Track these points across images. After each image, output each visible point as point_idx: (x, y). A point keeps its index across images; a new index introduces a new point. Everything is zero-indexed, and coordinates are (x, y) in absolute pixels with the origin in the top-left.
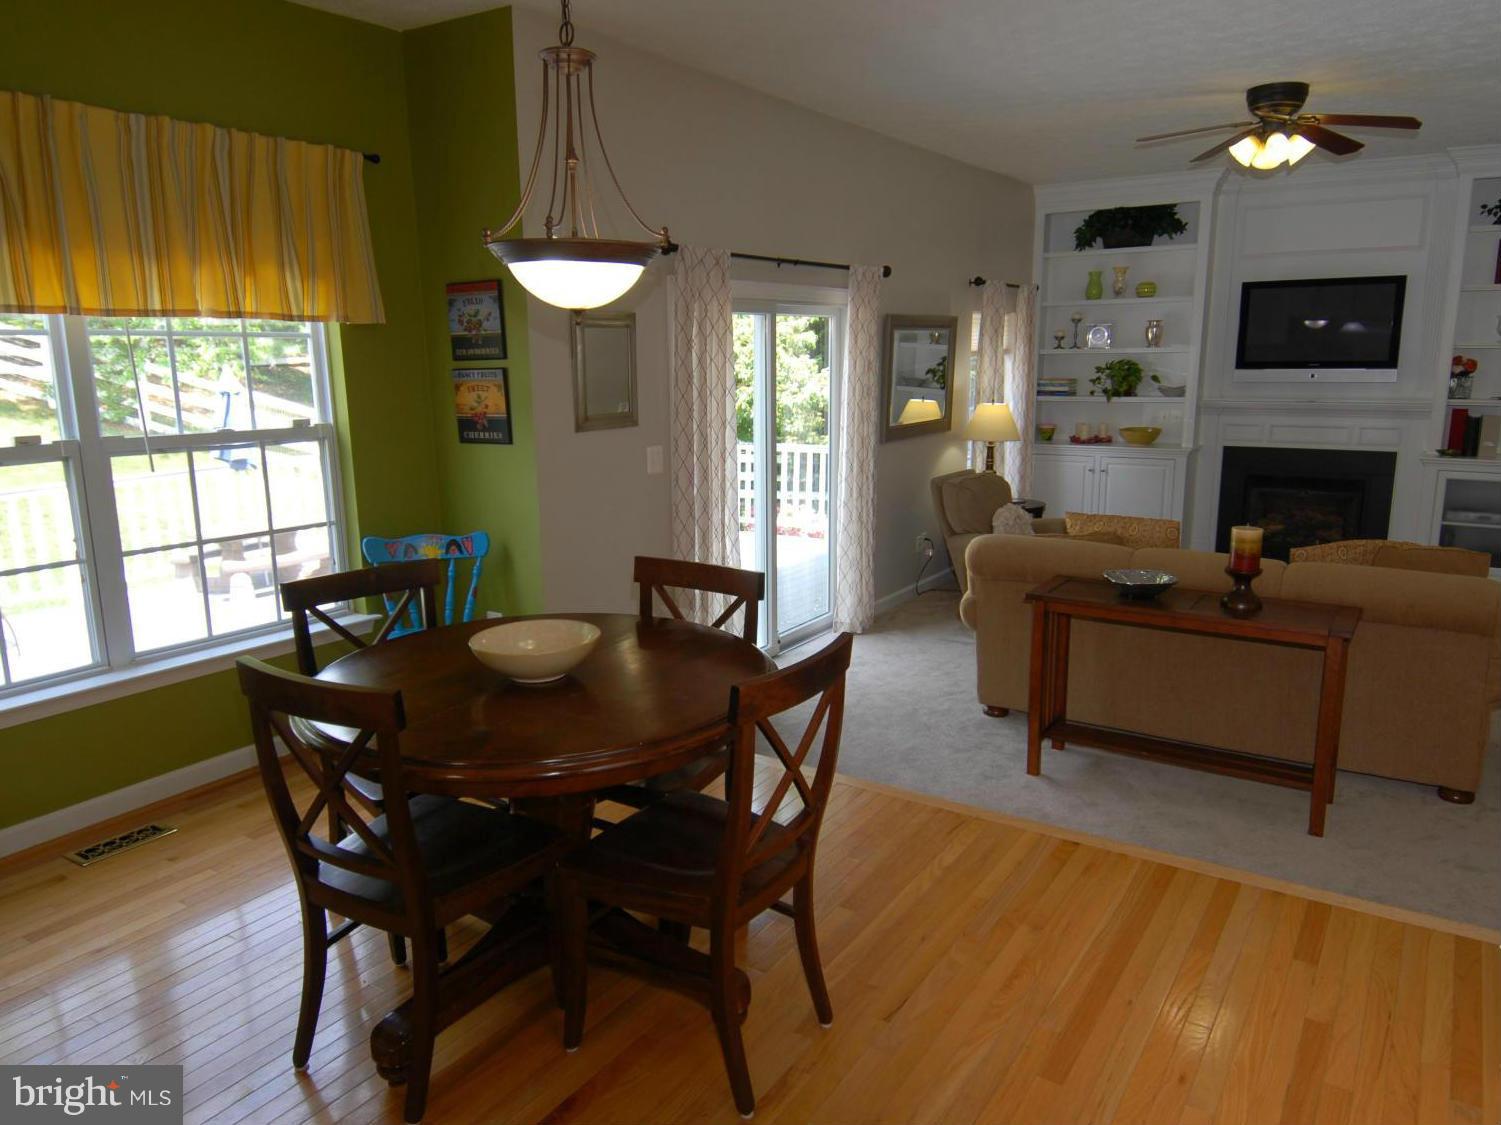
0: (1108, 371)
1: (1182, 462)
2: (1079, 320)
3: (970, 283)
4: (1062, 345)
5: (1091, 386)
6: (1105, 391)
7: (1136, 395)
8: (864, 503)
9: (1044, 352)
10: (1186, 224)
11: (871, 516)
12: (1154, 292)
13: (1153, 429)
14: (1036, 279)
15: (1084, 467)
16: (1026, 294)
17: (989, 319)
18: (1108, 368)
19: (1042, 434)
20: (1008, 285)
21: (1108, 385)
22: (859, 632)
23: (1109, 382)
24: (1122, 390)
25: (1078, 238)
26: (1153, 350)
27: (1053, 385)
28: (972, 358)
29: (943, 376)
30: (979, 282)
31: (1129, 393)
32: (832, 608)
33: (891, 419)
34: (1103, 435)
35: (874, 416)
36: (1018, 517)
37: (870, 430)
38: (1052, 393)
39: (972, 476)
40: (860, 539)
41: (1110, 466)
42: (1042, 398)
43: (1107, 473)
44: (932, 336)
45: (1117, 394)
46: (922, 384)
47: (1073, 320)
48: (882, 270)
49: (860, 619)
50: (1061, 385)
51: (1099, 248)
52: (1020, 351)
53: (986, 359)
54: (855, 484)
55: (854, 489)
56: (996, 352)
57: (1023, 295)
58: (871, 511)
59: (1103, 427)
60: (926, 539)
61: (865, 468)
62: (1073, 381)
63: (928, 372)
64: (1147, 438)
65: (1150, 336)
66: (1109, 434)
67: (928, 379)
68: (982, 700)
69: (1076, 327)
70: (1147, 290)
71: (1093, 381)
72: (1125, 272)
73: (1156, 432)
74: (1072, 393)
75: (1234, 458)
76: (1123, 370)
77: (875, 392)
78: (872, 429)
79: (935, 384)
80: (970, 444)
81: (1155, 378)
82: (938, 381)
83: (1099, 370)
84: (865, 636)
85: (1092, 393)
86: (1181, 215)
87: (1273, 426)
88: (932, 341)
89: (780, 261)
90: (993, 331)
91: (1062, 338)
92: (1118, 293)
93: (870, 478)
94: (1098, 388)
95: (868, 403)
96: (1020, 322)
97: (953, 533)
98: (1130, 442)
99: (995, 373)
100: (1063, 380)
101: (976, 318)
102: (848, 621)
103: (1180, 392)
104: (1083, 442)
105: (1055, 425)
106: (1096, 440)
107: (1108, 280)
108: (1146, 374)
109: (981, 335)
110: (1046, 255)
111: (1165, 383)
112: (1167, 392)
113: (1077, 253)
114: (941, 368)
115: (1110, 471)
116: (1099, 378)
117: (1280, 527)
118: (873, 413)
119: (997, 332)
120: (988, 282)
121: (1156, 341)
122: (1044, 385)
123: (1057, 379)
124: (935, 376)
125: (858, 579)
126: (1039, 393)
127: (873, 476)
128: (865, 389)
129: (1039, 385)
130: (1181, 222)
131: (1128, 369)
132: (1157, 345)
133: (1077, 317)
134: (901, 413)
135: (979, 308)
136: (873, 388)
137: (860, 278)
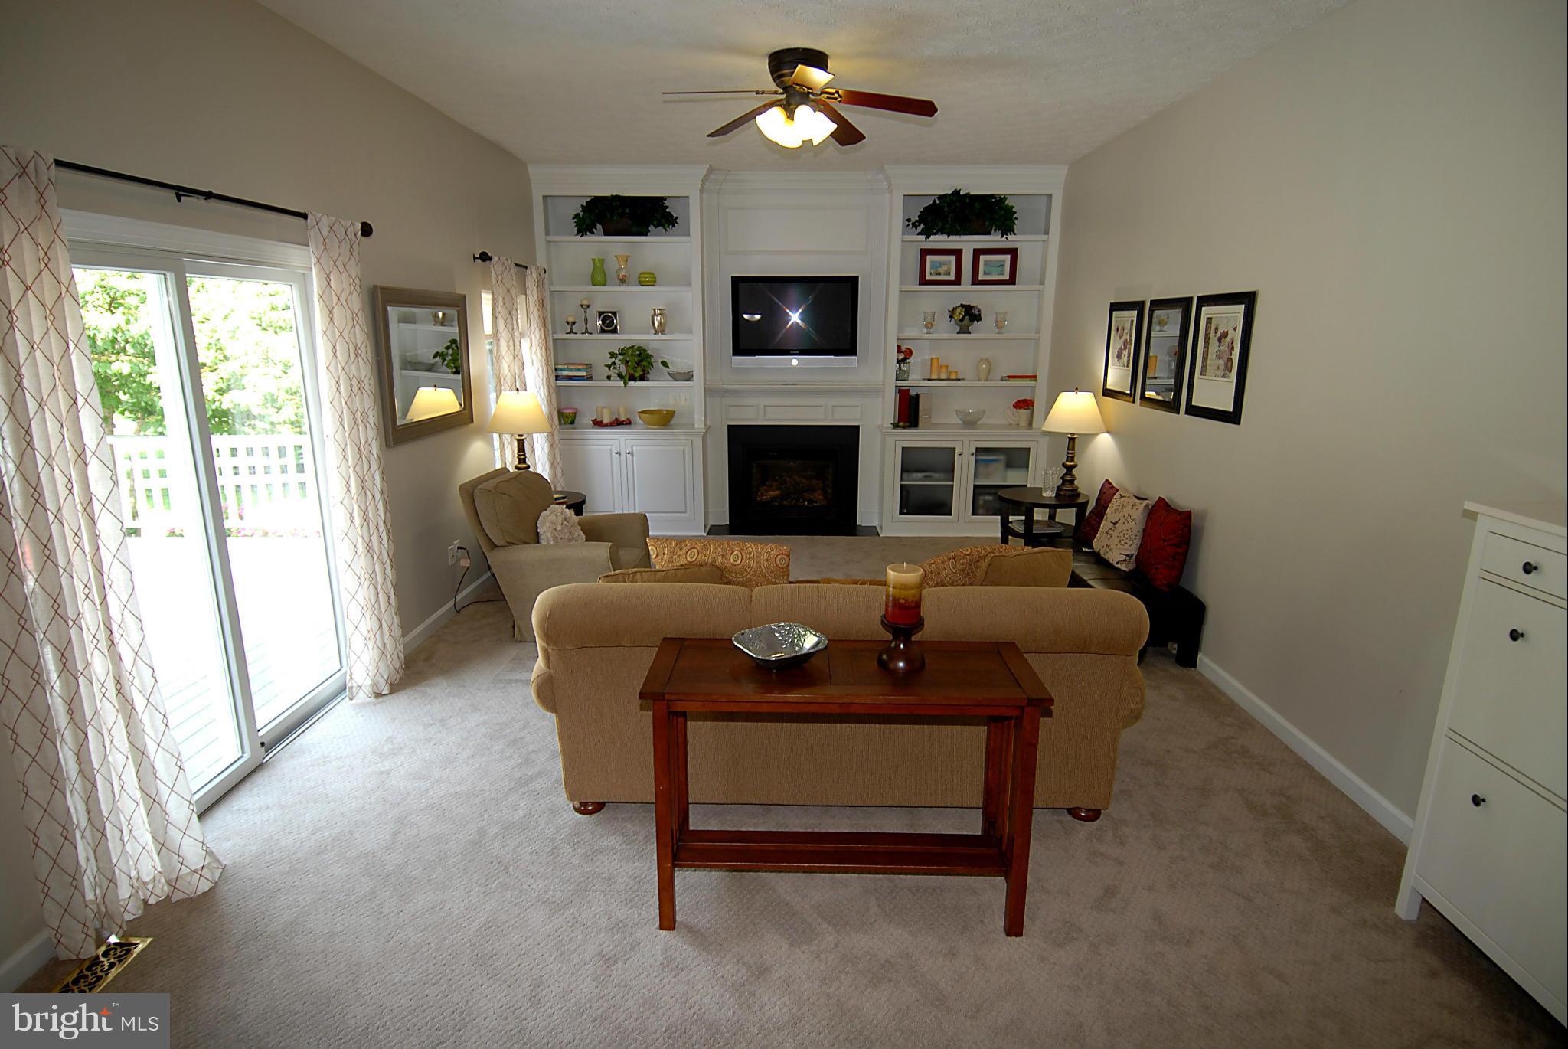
0: (621, 357)
1: (699, 442)
2: (588, 306)
3: (475, 258)
4: (574, 331)
5: (607, 372)
6: (620, 376)
7: (648, 380)
8: (372, 527)
9: (556, 337)
10: (677, 218)
11: (385, 542)
12: (655, 282)
13: (667, 411)
14: (541, 261)
15: (611, 450)
16: (534, 275)
17: (501, 299)
18: (620, 354)
19: (565, 418)
20: (516, 265)
21: (623, 370)
22: (385, 692)
23: (623, 367)
24: (637, 375)
25: (577, 224)
26: (659, 336)
27: (571, 370)
28: (486, 342)
29: (454, 360)
30: (485, 257)
31: (643, 378)
32: (344, 664)
33: (398, 414)
34: (623, 418)
35: (373, 417)
36: (565, 519)
37: (370, 435)
38: (570, 378)
39: (506, 477)
40: (372, 575)
41: (634, 448)
42: (559, 383)
43: (633, 455)
44: (436, 316)
45: (632, 378)
46: (430, 368)
47: (582, 306)
48: (359, 226)
49: (386, 677)
50: (579, 370)
51: (598, 235)
52: (536, 335)
53: (503, 344)
54: (356, 507)
55: (356, 514)
56: (512, 335)
57: (532, 278)
58: (384, 536)
59: (622, 410)
60: (459, 548)
61: (369, 484)
62: (589, 366)
63: (435, 356)
64: (664, 419)
65: (656, 323)
66: (628, 416)
67: (436, 362)
68: (571, 796)
69: (586, 312)
70: (648, 280)
71: (609, 366)
72: (627, 261)
73: (671, 414)
74: (589, 378)
75: (736, 433)
76: (635, 356)
77: (370, 384)
78: (372, 433)
79: (444, 368)
80: (496, 436)
81: (664, 364)
82: (448, 366)
83: (612, 355)
84: (394, 695)
85: (609, 378)
86: (673, 209)
87: (765, 406)
88: (436, 322)
89: (181, 192)
90: (506, 312)
91: (574, 323)
92: (622, 281)
93: (378, 496)
94: (613, 373)
95: (362, 400)
96: (532, 305)
97: (494, 546)
98: (650, 424)
99: (514, 358)
100: (579, 365)
101: (486, 299)
102: (369, 682)
103: (689, 377)
104: (606, 426)
105: (576, 409)
106: (617, 423)
107: (612, 266)
108: (656, 360)
109: (495, 317)
110: (549, 238)
111: (672, 368)
112: (675, 377)
113: (578, 238)
114: (450, 351)
115: (635, 453)
116: (614, 363)
117: (777, 492)
118: (371, 413)
119: (511, 314)
120: (495, 259)
121: (661, 329)
122: (561, 370)
123: (573, 364)
124: (444, 360)
125: (376, 626)
126: (557, 378)
127: (382, 493)
128: (355, 382)
129: (556, 370)
130: (672, 216)
131: (639, 355)
132: (663, 332)
133: (585, 303)
134: (410, 406)
135: (488, 286)
136: (366, 381)
137: (325, 232)
